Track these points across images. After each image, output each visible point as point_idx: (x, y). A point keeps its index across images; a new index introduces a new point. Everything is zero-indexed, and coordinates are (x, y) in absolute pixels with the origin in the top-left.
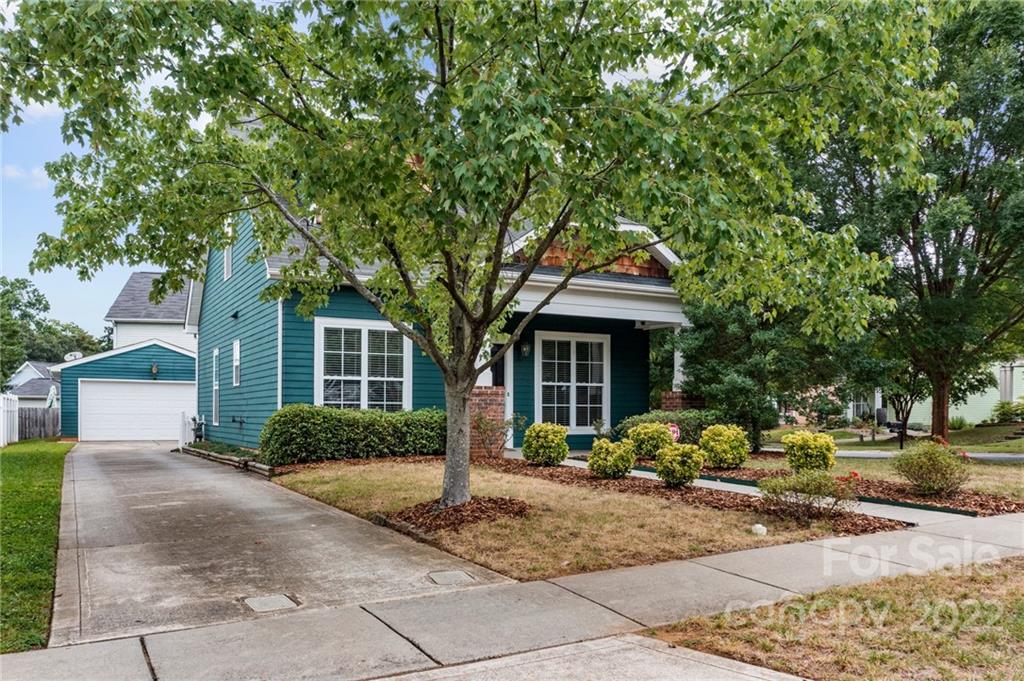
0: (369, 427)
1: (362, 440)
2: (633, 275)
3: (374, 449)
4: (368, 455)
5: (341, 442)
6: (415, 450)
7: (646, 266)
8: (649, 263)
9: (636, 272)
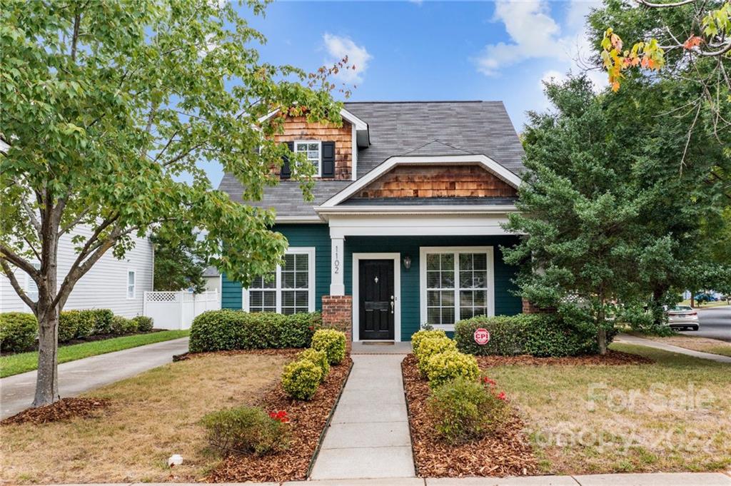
0: (253, 327)
1: (247, 336)
2: (477, 197)
3: (255, 343)
4: (250, 347)
5: (231, 338)
6: (288, 344)
7: (492, 188)
8: (495, 186)
9: (481, 194)
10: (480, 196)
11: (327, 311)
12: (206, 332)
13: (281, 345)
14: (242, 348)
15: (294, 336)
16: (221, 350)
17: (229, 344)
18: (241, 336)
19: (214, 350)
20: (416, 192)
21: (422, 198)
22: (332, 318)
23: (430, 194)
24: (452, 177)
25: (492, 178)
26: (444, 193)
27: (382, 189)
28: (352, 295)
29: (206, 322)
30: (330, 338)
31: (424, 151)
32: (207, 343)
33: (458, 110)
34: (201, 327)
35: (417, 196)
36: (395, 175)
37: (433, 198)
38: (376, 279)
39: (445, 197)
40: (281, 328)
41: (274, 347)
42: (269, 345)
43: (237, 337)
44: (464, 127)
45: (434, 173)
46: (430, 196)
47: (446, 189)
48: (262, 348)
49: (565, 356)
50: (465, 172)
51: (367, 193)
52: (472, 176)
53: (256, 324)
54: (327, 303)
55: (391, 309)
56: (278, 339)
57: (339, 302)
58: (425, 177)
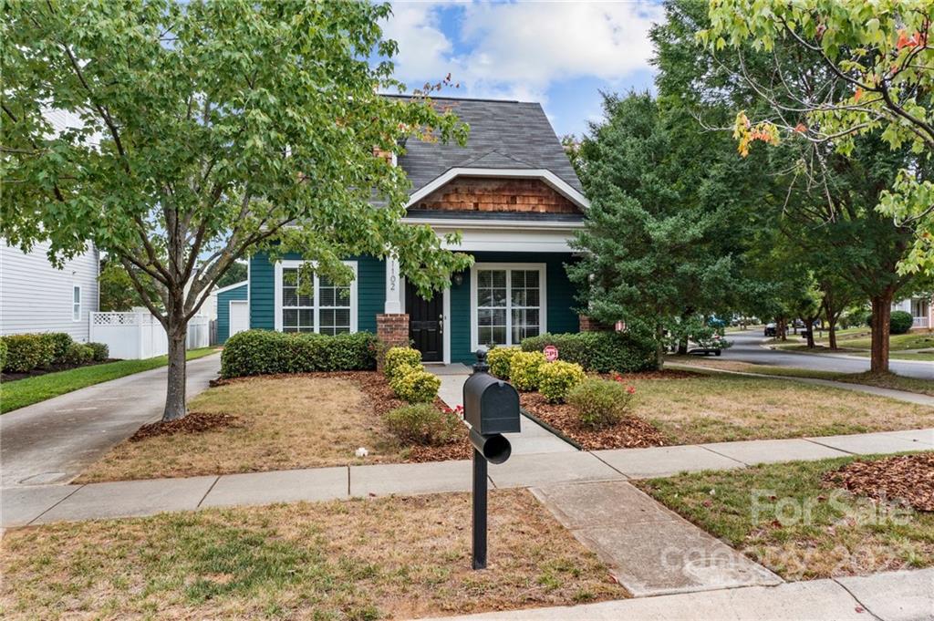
0: (298, 348)
1: (292, 359)
2: (539, 213)
3: (301, 366)
4: (296, 371)
5: (273, 360)
6: (337, 366)
7: (553, 203)
8: (556, 201)
9: (542, 210)
10: (541, 211)
12: (245, 354)
13: (330, 368)
14: (286, 371)
16: (262, 373)
17: (271, 367)
18: (284, 358)
19: (256, 374)
20: (476, 205)
21: (483, 212)
22: (389, 338)
23: (490, 208)
24: (513, 191)
25: (553, 193)
26: (505, 207)
27: (441, 201)
29: (243, 344)
31: (485, 163)
32: (246, 367)
33: (494, 110)
34: (237, 349)
35: (478, 209)
36: (455, 186)
37: (494, 211)
39: (506, 212)
40: (329, 349)
41: (321, 370)
42: (317, 367)
43: (280, 359)
44: (504, 131)
45: (494, 186)
46: (491, 209)
47: (508, 203)
48: (308, 371)
49: (628, 372)
50: (526, 186)
51: (425, 205)
52: (533, 191)
53: (301, 345)
54: (385, 322)
55: (440, 328)
56: (326, 361)
57: (397, 321)
58: (486, 190)
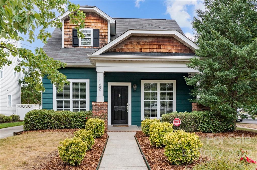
0: (57, 118)
1: (54, 122)
2: (172, 53)
3: (58, 126)
4: (55, 128)
5: (45, 123)
6: (75, 127)
7: (179, 48)
8: (181, 47)
9: (174, 51)
10: (173, 52)
11: (95, 109)
12: (32, 120)
13: (71, 127)
14: (51, 128)
15: (78, 122)
16: (40, 129)
17: (44, 126)
18: (50, 123)
19: (37, 130)
20: (141, 49)
21: (144, 53)
22: (98, 113)
23: (148, 51)
24: (159, 42)
25: (179, 44)
26: (155, 51)
27: (123, 47)
28: (108, 102)
29: (32, 115)
30: (96, 123)
31: (146, 29)
32: (33, 126)
34: (29, 118)
35: (142, 52)
36: (130, 41)
37: (150, 52)
38: (120, 95)
39: (155, 53)
40: (71, 118)
41: (68, 128)
42: (65, 127)
43: (48, 123)
45: (150, 40)
46: (148, 52)
47: (156, 48)
48: (62, 128)
49: (219, 132)
50: (166, 40)
51: (116, 50)
52: (169, 42)
53: (58, 116)
54: (95, 105)
55: (127, 109)
56: (70, 124)
57: (101, 105)
58: (146, 42)
